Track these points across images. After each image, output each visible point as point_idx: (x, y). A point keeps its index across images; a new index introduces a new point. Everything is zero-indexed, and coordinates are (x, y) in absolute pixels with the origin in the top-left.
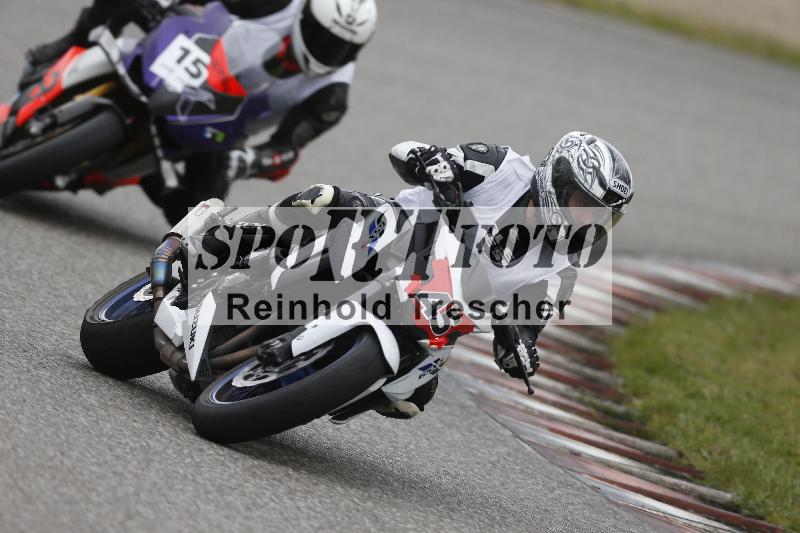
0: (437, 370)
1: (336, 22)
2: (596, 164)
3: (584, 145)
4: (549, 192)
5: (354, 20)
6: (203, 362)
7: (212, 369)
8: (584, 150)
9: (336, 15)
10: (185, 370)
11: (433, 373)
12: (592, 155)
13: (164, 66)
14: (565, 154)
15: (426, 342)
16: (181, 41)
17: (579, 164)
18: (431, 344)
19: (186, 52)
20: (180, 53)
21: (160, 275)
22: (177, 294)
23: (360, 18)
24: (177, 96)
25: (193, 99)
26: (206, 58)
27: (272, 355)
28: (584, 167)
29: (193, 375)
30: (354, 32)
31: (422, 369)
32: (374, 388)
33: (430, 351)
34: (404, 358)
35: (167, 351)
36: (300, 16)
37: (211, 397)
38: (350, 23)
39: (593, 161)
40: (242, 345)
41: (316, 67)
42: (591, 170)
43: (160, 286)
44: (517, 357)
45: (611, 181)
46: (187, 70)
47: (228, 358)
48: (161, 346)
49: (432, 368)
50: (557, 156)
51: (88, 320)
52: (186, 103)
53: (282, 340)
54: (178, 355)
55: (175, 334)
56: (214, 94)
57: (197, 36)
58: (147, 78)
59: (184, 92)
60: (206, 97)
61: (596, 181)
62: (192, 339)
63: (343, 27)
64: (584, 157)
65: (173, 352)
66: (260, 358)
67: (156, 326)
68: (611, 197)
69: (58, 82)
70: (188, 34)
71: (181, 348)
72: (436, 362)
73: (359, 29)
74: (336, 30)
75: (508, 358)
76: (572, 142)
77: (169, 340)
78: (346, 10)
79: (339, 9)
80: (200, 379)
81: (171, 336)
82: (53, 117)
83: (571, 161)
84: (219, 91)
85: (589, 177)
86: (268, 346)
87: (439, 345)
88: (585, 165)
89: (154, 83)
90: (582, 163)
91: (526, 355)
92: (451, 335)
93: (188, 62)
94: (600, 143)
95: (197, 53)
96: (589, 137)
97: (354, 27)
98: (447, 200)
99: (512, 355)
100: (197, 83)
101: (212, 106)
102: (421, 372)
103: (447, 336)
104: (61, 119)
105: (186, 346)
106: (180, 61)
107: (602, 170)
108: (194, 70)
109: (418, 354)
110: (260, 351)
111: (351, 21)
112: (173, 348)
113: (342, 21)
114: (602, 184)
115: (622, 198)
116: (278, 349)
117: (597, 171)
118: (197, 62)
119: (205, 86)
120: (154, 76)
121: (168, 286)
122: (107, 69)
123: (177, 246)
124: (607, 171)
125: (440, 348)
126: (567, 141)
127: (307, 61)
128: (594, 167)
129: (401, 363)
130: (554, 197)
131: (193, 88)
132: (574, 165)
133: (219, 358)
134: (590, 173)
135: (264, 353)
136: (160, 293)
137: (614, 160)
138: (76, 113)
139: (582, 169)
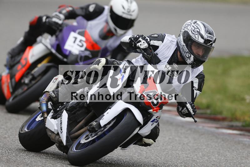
0: (158, 121)
1: (123, 13)
2: (198, 30)
3: (192, 24)
4: (183, 45)
5: (130, 10)
6: (67, 137)
7: (71, 139)
8: (193, 26)
9: (123, 10)
10: (61, 142)
11: (156, 122)
12: (196, 27)
13: (69, 45)
14: (186, 30)
15: (151, 110)
16: (73, 35)
17: (192, 32)
18: (153, 111)
19: (76, 38)
20: (74, 39)
21: (44, 108)
22: (52, 114)
23: (132, 9)
24: (77, 56)
25: (83, 55)
26: (83, 39)
27: (93, 128)
28: (194, 33)
29: (65, 143)
30: (131, 15)
31: (152, 122)
32: (135, 132)
33: (154, 114)
34: (144, 119)
35: (53, 136)
36: (109, 14)
37: (73, 150)
38: (129, 12)
39: (197, 29)
40: (81, 128)
41: (120, 31)
42: (197, 33)
43: (45, 112)
44: (187, 109)
45: (206, 36)
46: (78, 45)
47: (77, 133)
48: (50, 135)
49: (156, 120)
50: (183, 31)
51: (21, 132)
52: (81, 57)
53: (96, 122)
54: (57, 137)
55: (55, 129)
56: (90, 51)
57: (78, 31)
58: (64, 52)
59: (79, 54)
60: (87, 53)
61: (200, 37)
62: (61, 130)
63: (127, 14)
64: (193, 29)
65: (55, 137)
66: (89, 130)
67: (47, 128)
68: (207, 41)
69: (27, 61)
70: (74, 31)
71: (58, 134)
72: (157, 118)
73: (133, 14)
74: (125, 16)
75: (183, 110)
76: (188, 24)
77: (53, 132)
78: (126, 7)
79: (123, 7)
80: (68, 144)
81: (53, 130)
82: (33, 75)
83: (189, 31)
84: (92, 50)
85: (197, 36)
86: (91, 125)
87: (157, 110)
88: (194, 32)
89: (67, 53)
90: (193, 31)
91: (191, 108)
92: (160, 106)
93: (77, 42)
94: (198, 22)
95: (80, 37)
96: (194, 21)
97: (131, 13)
98: (147, 55)
99: (185, 108)
100: (83, 49)
101: (90, 56)
102: (152, 123)
103: (159, 106)
104: (36, 75)
105: (60, 133)
106: (74, 42)
107: (201, 32)
108: (80, 44)
109: (149, 116)
110: (88, 128)
111: (129, 11)
112: (55, 135)
113: (126, 12)
114: (202, 37)
115: (211, 41)
116: (95, 125)
117: (199, 33)
118: (81, 41)
119: (86, 49)
120: (66, 50)
121: (48, 111)
122: (47, 52)
123: (48, 96)
124: (203, 32)
125: (157, 112)
126: (186, 25)
127: (116, 30)
128: (198, 32)
129: (144, 121)
130: (185, 47)
131: (82, 51)
132: (190, 33)
133: (73, 135)
134: (197, 34)
135: (90, 128)
136: (46, 115)
137: (205, 27)
138: (41, 71)
139: (193, 34)
